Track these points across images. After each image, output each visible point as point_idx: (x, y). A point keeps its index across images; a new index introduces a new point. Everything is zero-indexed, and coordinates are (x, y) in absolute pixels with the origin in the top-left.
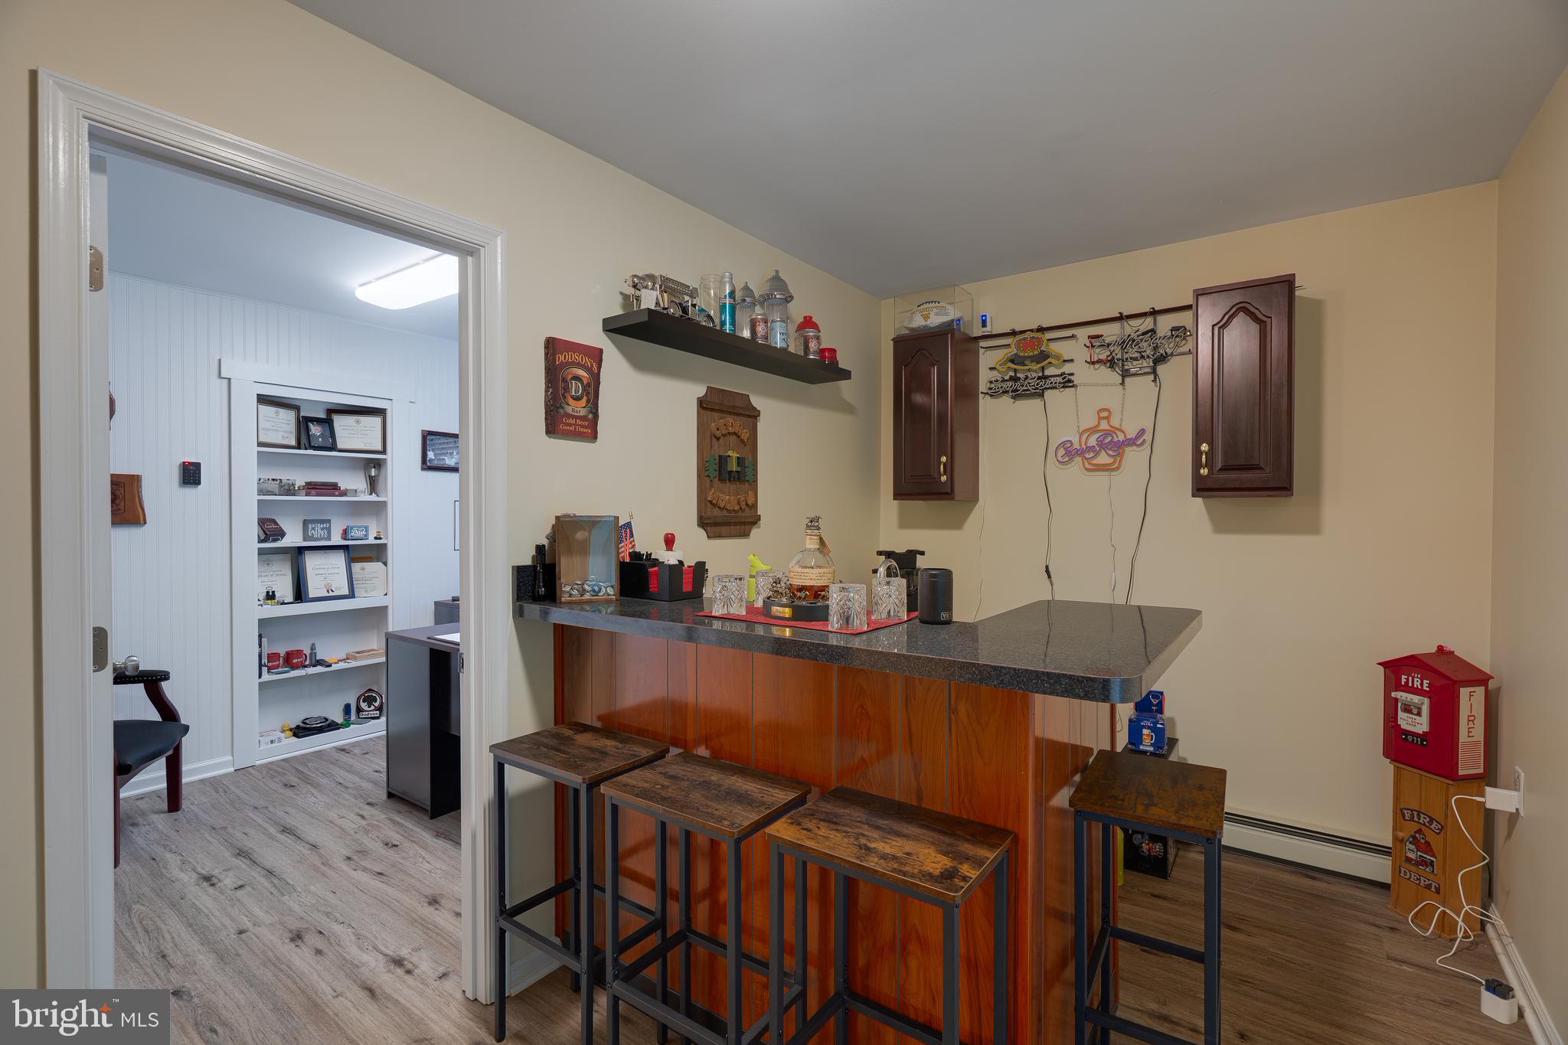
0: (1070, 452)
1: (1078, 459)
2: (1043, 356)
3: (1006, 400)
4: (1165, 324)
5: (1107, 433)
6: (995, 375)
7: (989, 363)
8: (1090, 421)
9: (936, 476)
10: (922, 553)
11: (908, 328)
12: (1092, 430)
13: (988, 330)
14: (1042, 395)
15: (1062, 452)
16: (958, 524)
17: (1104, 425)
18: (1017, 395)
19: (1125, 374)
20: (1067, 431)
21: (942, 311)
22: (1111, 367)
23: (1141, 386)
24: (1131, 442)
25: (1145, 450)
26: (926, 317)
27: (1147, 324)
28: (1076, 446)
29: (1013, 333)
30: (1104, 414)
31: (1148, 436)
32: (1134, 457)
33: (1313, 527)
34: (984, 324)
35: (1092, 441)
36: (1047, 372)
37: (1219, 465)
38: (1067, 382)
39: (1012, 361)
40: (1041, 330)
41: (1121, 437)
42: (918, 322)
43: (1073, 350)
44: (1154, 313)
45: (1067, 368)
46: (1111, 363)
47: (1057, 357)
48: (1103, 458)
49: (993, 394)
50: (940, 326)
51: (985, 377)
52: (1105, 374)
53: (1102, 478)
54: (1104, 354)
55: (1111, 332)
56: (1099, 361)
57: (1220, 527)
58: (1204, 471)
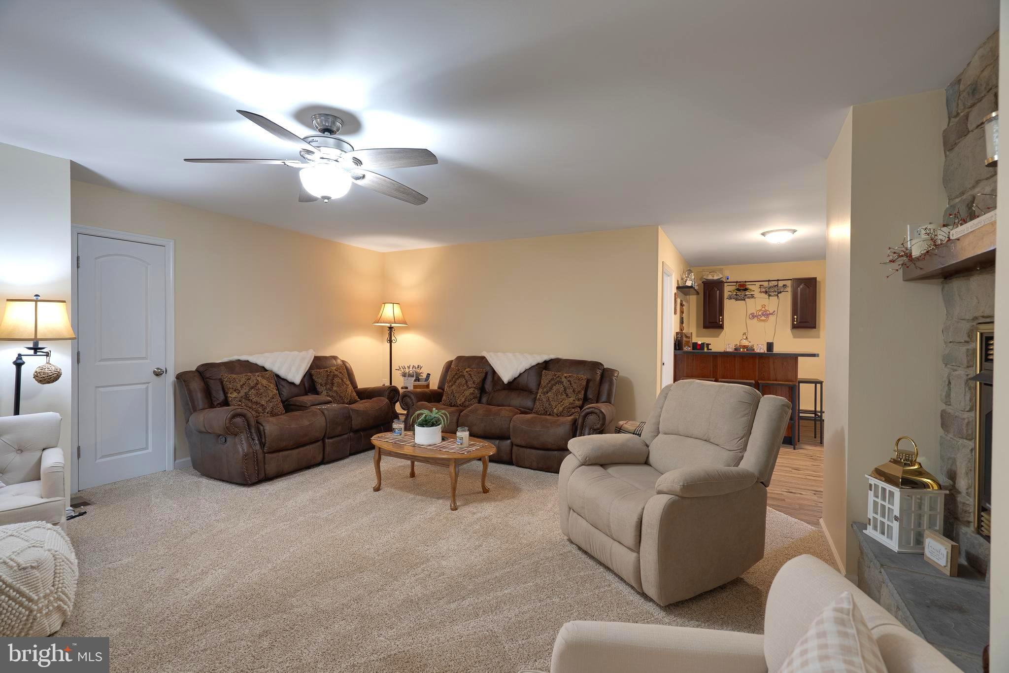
0: (753, 316)
1: (756, 318)
2: (746, 289)
3: (733, 301)
4: (781, 284)
5: (765, 311)
6: (730, 293)
7: (728, 290)
8: (759, 308)
9: (718, 322)
10: (710, 344)
11: (706, 279)
12: (760, 310)
13: (729, 280)
14: (745, 300)
15: (751, 316)
16: (717, 336)
17: (763, 309)
18: (737, 300)
19: (769, 296)
20: (751, 310)
21: (718, 276)
22: (766, 294)
23: (774, 299)
24: (771, 314)
25: (775, 316)
26: (713, 277)
27: (775, 283)
28: (755, 314)
29: (737, 282)
30: (764, 306)
31: (776, 313)
32: (772, 318)
33: (818, 337)
34: (728, 279)
35: (760, 313)
36: (746, 294)
37: (799, 321)
38: (752, 296)
39: (737, 290)
40: (745, 282)
41: (768, 313)
42: (710, 277)
43: (755, 289)
44: (778, 280)
45: (752, 293)
46: (766, 292)
47: (751, 290)
48: (763, 318)
49: (730, 298)
50: (717, 279)
51: (726, 294)
52: (763, 295)
53: (762, 323)
54: (764, 290)
55: (766, 284)
56: (763, 292)
57: (794, 337)
58: (795, 323)
